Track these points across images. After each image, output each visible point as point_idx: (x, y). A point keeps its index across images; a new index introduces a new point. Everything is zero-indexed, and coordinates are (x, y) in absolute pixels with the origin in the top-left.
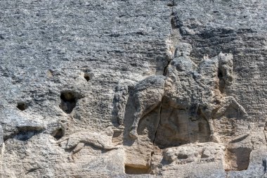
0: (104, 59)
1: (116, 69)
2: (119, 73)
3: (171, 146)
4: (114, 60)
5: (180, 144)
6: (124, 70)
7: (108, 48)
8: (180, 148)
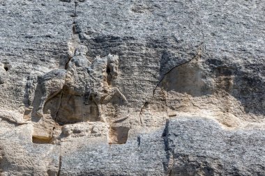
0: (20, 54)
1: (28, 63)
2: (31, 66)
3: (69, 123)
4: (27, 56)
5: (75, 122)
6: (35, 64)
7: (24, 47)
8: (75, 125)
